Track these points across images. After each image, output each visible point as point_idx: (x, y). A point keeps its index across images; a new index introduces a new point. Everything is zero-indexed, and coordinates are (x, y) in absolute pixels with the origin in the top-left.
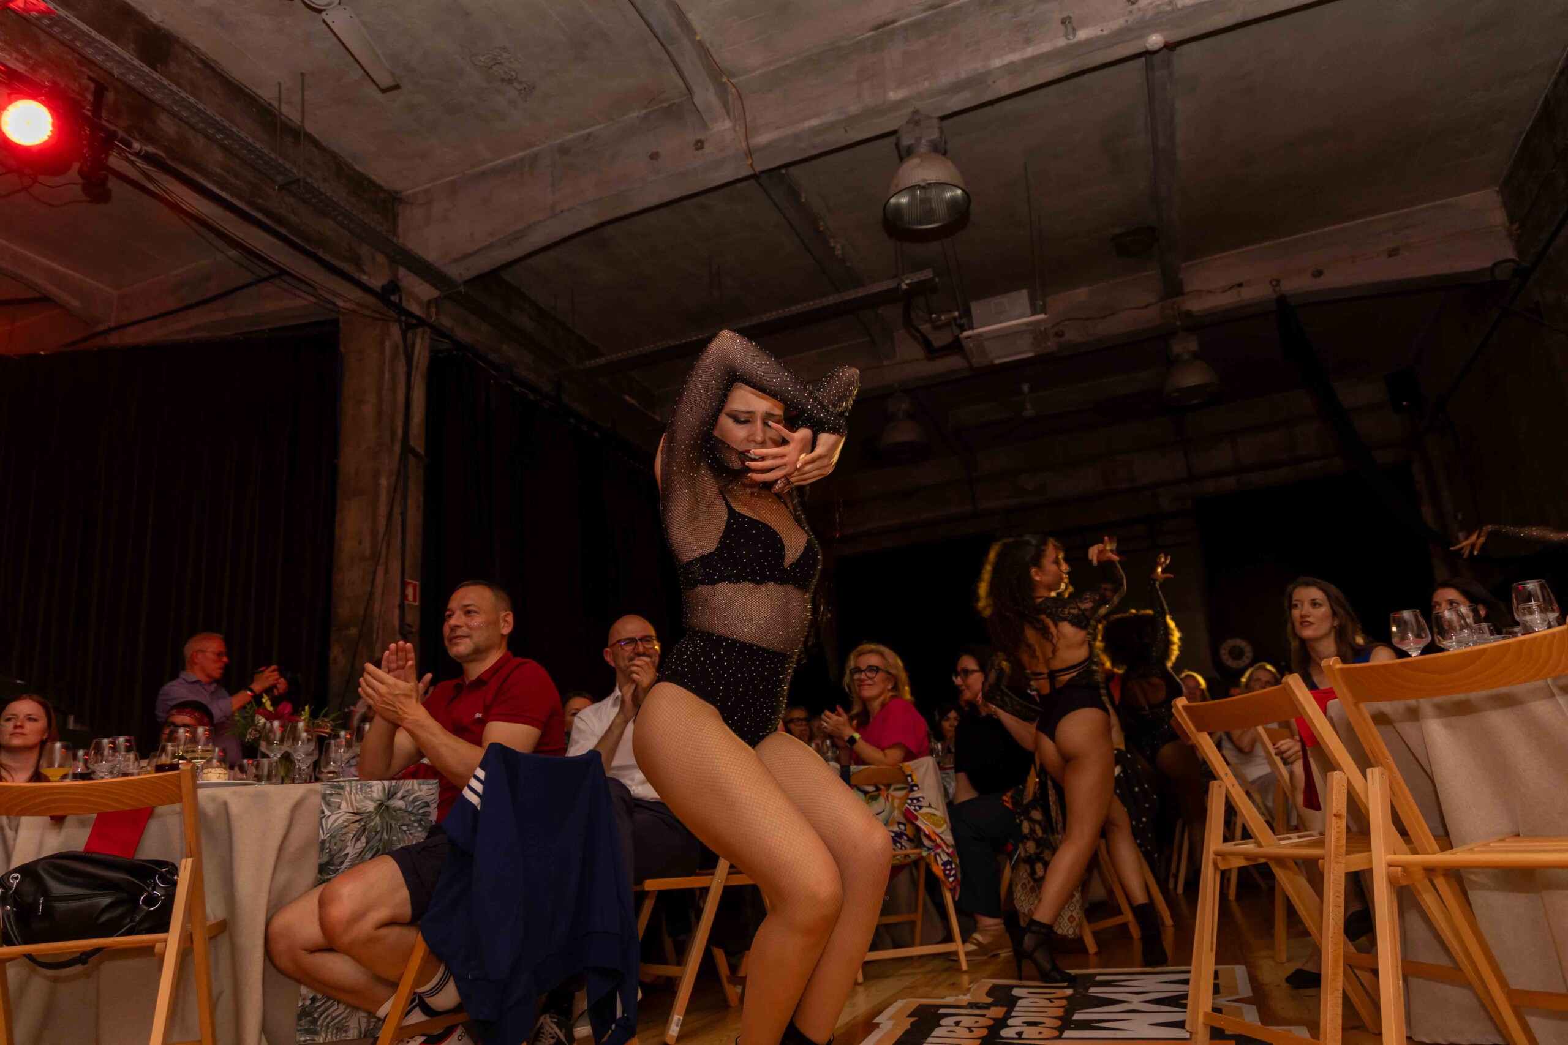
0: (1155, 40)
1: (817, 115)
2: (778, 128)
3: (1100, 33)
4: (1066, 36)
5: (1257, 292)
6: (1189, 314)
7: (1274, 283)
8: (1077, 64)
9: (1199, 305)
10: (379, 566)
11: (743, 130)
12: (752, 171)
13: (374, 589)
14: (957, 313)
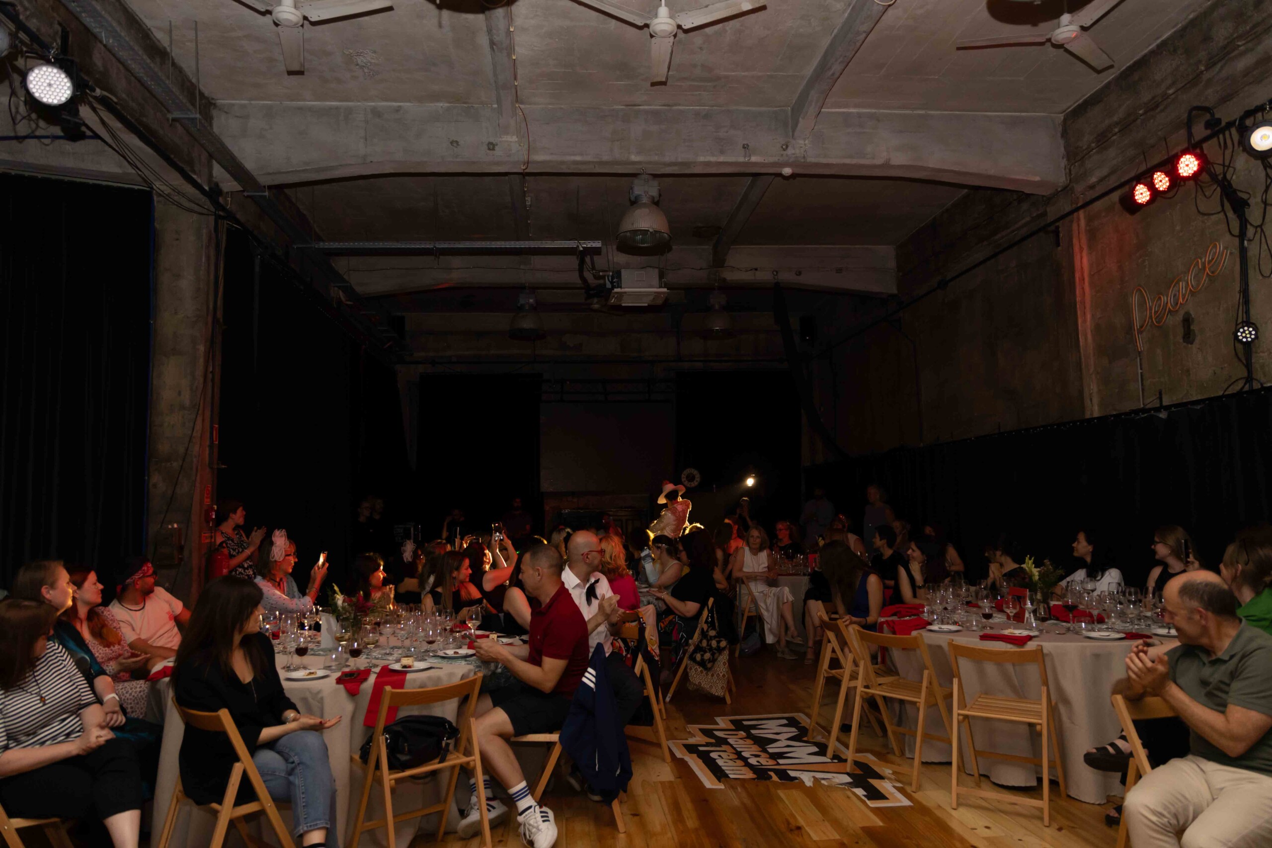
0: (787, 171)
1: (581, 154)
2: (552, 154)
3: (763, 161)
4: (745, 157)
5: (764, 276)
6: (724, 280)
7: (775, 273)
8: (742, 170)
9: (731, 276)
10: (198, 416)
11: (526, 146)
12: (522, 171)
13: (194, 434)
14: (611, 274)
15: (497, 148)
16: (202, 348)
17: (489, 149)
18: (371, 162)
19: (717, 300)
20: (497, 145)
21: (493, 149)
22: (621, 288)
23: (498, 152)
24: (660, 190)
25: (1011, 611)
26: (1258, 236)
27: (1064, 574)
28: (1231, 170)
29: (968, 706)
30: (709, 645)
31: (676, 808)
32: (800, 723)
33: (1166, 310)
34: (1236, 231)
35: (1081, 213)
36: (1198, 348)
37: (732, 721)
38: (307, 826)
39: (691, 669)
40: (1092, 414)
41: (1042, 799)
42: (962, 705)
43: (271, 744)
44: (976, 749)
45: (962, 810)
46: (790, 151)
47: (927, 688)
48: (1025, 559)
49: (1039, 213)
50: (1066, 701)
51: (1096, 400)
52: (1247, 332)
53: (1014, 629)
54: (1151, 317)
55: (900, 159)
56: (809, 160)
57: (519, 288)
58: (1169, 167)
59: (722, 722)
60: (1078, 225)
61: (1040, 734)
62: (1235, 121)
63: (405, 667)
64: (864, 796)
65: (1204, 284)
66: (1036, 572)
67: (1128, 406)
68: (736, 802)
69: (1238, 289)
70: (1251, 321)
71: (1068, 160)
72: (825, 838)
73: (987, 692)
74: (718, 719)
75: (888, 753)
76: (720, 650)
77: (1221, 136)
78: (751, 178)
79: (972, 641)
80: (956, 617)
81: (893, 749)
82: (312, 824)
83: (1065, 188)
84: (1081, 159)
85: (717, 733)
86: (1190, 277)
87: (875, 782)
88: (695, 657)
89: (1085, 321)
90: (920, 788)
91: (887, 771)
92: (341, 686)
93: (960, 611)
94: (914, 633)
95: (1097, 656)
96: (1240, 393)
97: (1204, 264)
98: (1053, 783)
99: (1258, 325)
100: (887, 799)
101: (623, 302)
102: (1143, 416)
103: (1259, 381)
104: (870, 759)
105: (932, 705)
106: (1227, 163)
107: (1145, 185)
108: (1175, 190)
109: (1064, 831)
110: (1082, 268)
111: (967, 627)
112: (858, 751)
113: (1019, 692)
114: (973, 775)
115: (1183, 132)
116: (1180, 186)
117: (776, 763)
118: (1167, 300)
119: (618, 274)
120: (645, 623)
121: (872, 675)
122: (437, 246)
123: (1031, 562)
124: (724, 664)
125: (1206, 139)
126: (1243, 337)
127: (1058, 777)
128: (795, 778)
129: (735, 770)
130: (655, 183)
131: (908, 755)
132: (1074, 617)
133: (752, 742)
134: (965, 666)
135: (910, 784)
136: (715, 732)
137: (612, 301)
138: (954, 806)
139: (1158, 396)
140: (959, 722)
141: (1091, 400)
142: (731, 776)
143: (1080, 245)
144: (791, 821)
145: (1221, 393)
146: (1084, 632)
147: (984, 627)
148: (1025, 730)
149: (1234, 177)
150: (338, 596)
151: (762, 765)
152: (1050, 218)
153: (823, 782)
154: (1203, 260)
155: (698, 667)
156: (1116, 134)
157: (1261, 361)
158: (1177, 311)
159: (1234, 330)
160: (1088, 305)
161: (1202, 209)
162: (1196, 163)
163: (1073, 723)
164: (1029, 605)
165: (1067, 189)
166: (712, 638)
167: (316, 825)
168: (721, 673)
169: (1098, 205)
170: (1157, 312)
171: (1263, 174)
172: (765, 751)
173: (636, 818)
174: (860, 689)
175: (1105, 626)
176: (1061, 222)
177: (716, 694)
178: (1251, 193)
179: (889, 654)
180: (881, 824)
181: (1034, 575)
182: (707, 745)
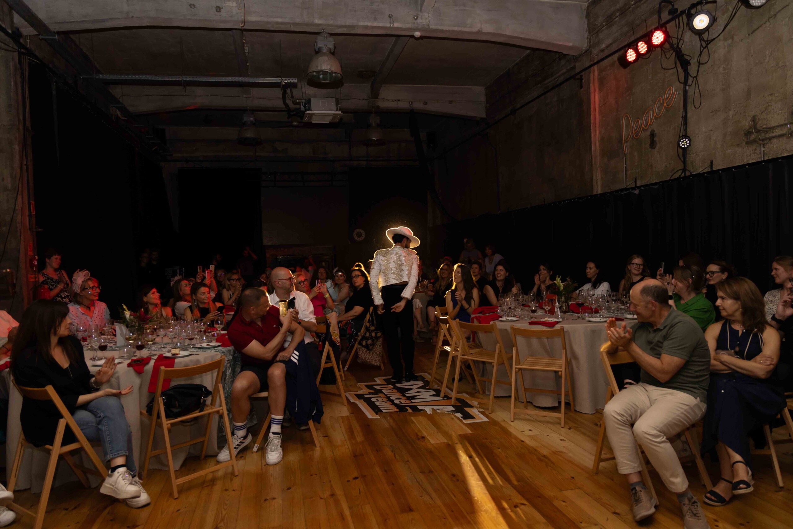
0: (417, 34)
1: (281, 18)
2: (261, 16)
3: (402, 27)
4: (390, 23)
5: (404, 105)
6: (378, 107)
7: (410, 103)
8: (389, 32)
9: (382, 105)
10: (18, 196)
11: (243, 10)
12: (241, 28)
13: (17, 208)
14: (304, 101)
15: (222, 10)
16: (17, 148)
17: (217, 11)
18: (133, 17)
19: (374, 120)
20: (222, 8)
21: (220, 11)
22: (311, 110)
23: (223, 13)
24: (335, 44)
25: (547, 308)
26: (694, 82)
27: (577, 286)
28: (681, 42)
29: (521, 364)
30: (370, 335)
31: (351, 432)
32: (425, 379)
33: (641, 128)
34: (682, 80)
35: (596, 67)
36: (658, 152)
37: (384, 380)
38: (113, 455)
39: (360, 350)
40: (597, 192)
41: (561, 413)
42: (518, 363)
43: (85, 406)
44: (525, 387)
45: (516, 421)
46: (419, 21)
47: (498, 354)
48: (556, 278)
49: (571, 67)
50: (575, 357)
51: (599, 184)
52: (685, 142)
53: (549, 318)
54: (633, 132)
55: (488, 28)
56: (431, 27)
57: (243, 110)
58: (647, 39)
59: (379, 380)
60: (594, 75)
61: (560, 377)
62: (686, 10)
63: (174, 354)
64: (462, 417)
65: (663, 112)
66: (562, 285)
67: (617, 187)
68: (386, 425)
69: (681, 115)
70: (688, 135)
71: (589, 33)
72: (438, 442)
73: (532, 354)
74: (376, 379)
75: (476, 393)
76: (377, 338)
77: (677, 20)
78: (394, 38)
79: (524, 325)
80: (516, 313)
81: (478, 390)
82: (116, 453)
83: (586, 51)
84: (596, 33)
85: (375, 387)
86: (655, 108)
87: (467, 409)
88: (362, 343)
89: (595, 135)
90: (493, 411)
91: (475, 403)
92: (131, 368)
93: (518, 309)
94: (492, 323)
95: (593, 332)
96: (679, 178)
97: (663, 100)
98: (567, 404)
99: (691, 138)
100: (474, 418)
101: (312, 120)
102: (625, 193)
103: (689, 171)
104: (465, 396)
105: (501, 364)
106: (679, 37)
107: (633, 50)
108: (650, 54)
109: (571, 430)
110: (595, 102)
111: (522, 318)
112: (458, 392)
113: (550, 354)
114: (523, 402)
115: (656, 17)
116: (652, 51)
117: (410, 402)
118: (642, 122)
119: (309, 101)
120: (330, 323)
121: (467, 348)
122: (185, 79)
123: (559, 279)
124: (380, 346)
125: (668, 22)
126: (683, 145)
127: (569, 400)
128: (422, 410)
129: (386, 407)
130: (331, 39)
131: (487, 393)
132: (582, 310)
133: (397, 391)
134: (520, 340)
135: (488, 409)
136: (374, 386)
137: (306, 120)
138: (512, 420)
139: (634, 180)
140: (516, 373)
141: (597, 184)
142: (384, 411)
143: (594, 88)
144: (419, 434)
145: (669, 179)
146: (587, 318)
147: (532, 318)
148: (553, 375)
149: (683, 46)
150: (126, 312)
151: (402, 404)
152: (578, 70)
153: (438, 411)
154: (663, 98)
155: (364, 349)
156: (617, 16)
157: (691, 159)
158: (647, 129)
159: (678, 140)
160: (597, 125)
161: (664, 66)
162: (663, 36)
163: (579, 370)
164: (557, 304)
165: (588, 52)
166: (372, 331)
167: (119, 454)
168: (378, 351)
169: (605, 62)
170: (636, 129)
171: (699, 45)
172: (404, 396)
173: (327, 438)
174: (460, 356)
175: (599, 315)
176: (584, 73)
177: (375, 364)
178: (692, 55)
179: (477, 336)
180: (471, 432)
181: (561, 287)
182: (370, 394)
